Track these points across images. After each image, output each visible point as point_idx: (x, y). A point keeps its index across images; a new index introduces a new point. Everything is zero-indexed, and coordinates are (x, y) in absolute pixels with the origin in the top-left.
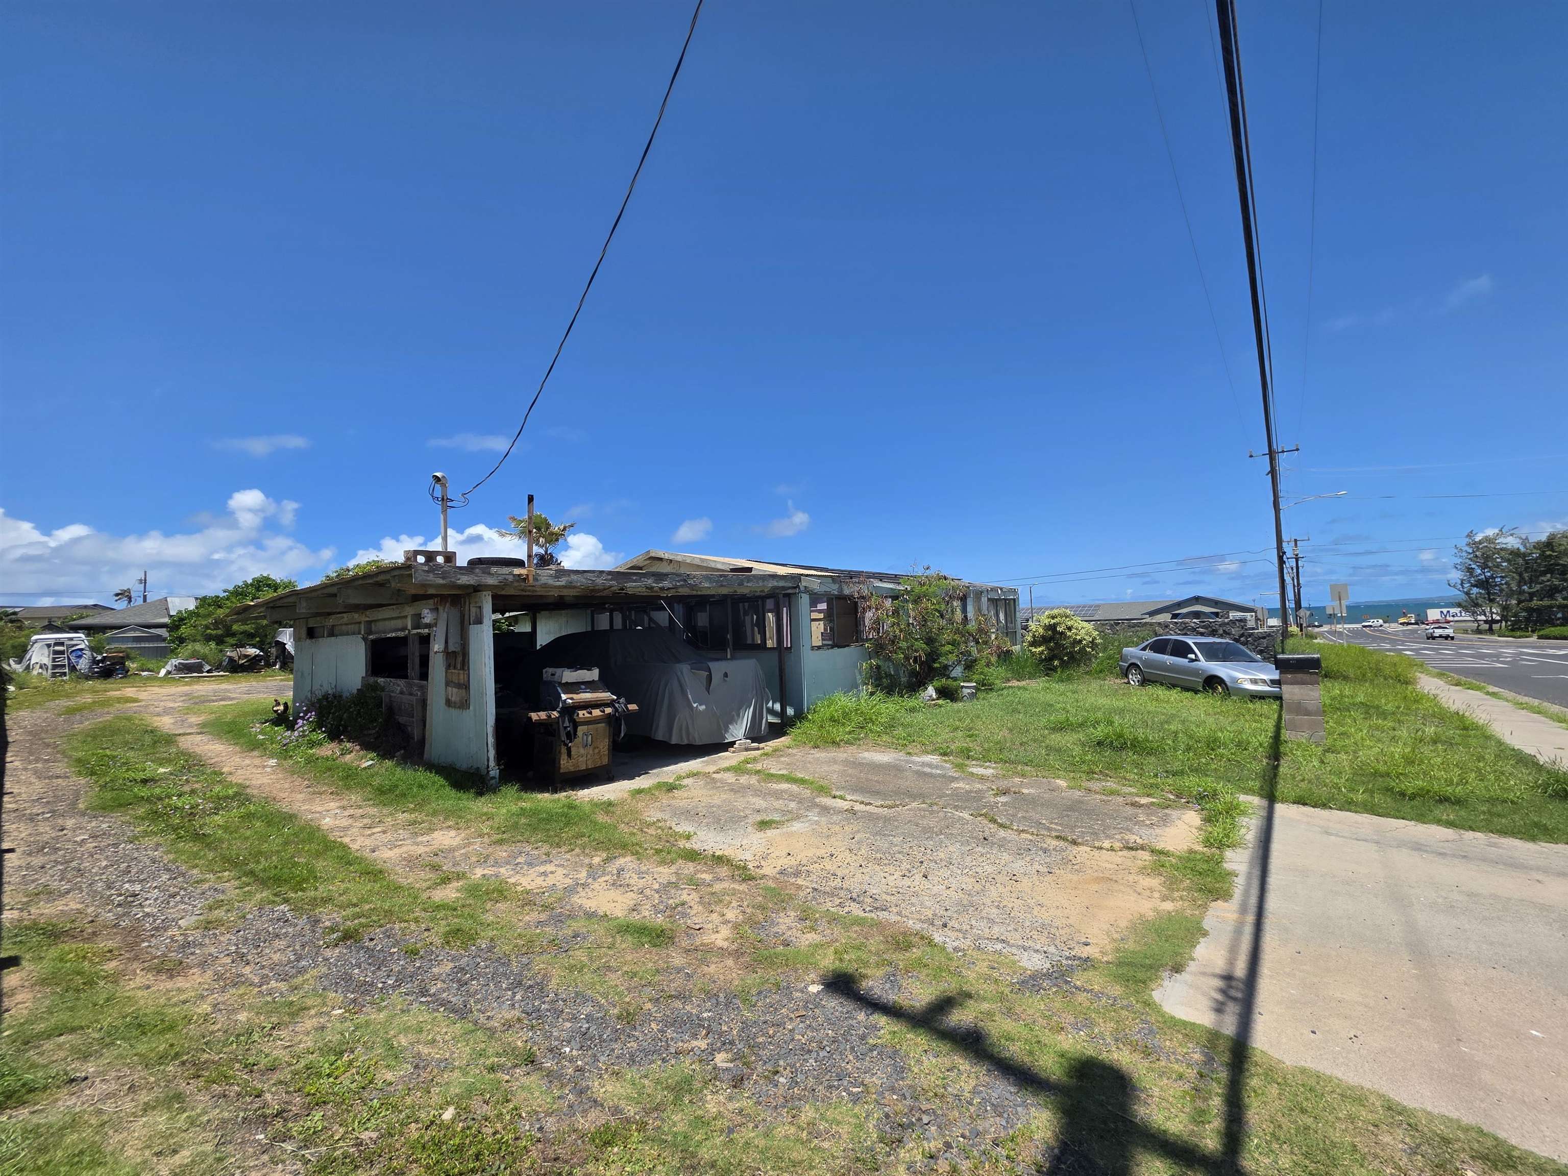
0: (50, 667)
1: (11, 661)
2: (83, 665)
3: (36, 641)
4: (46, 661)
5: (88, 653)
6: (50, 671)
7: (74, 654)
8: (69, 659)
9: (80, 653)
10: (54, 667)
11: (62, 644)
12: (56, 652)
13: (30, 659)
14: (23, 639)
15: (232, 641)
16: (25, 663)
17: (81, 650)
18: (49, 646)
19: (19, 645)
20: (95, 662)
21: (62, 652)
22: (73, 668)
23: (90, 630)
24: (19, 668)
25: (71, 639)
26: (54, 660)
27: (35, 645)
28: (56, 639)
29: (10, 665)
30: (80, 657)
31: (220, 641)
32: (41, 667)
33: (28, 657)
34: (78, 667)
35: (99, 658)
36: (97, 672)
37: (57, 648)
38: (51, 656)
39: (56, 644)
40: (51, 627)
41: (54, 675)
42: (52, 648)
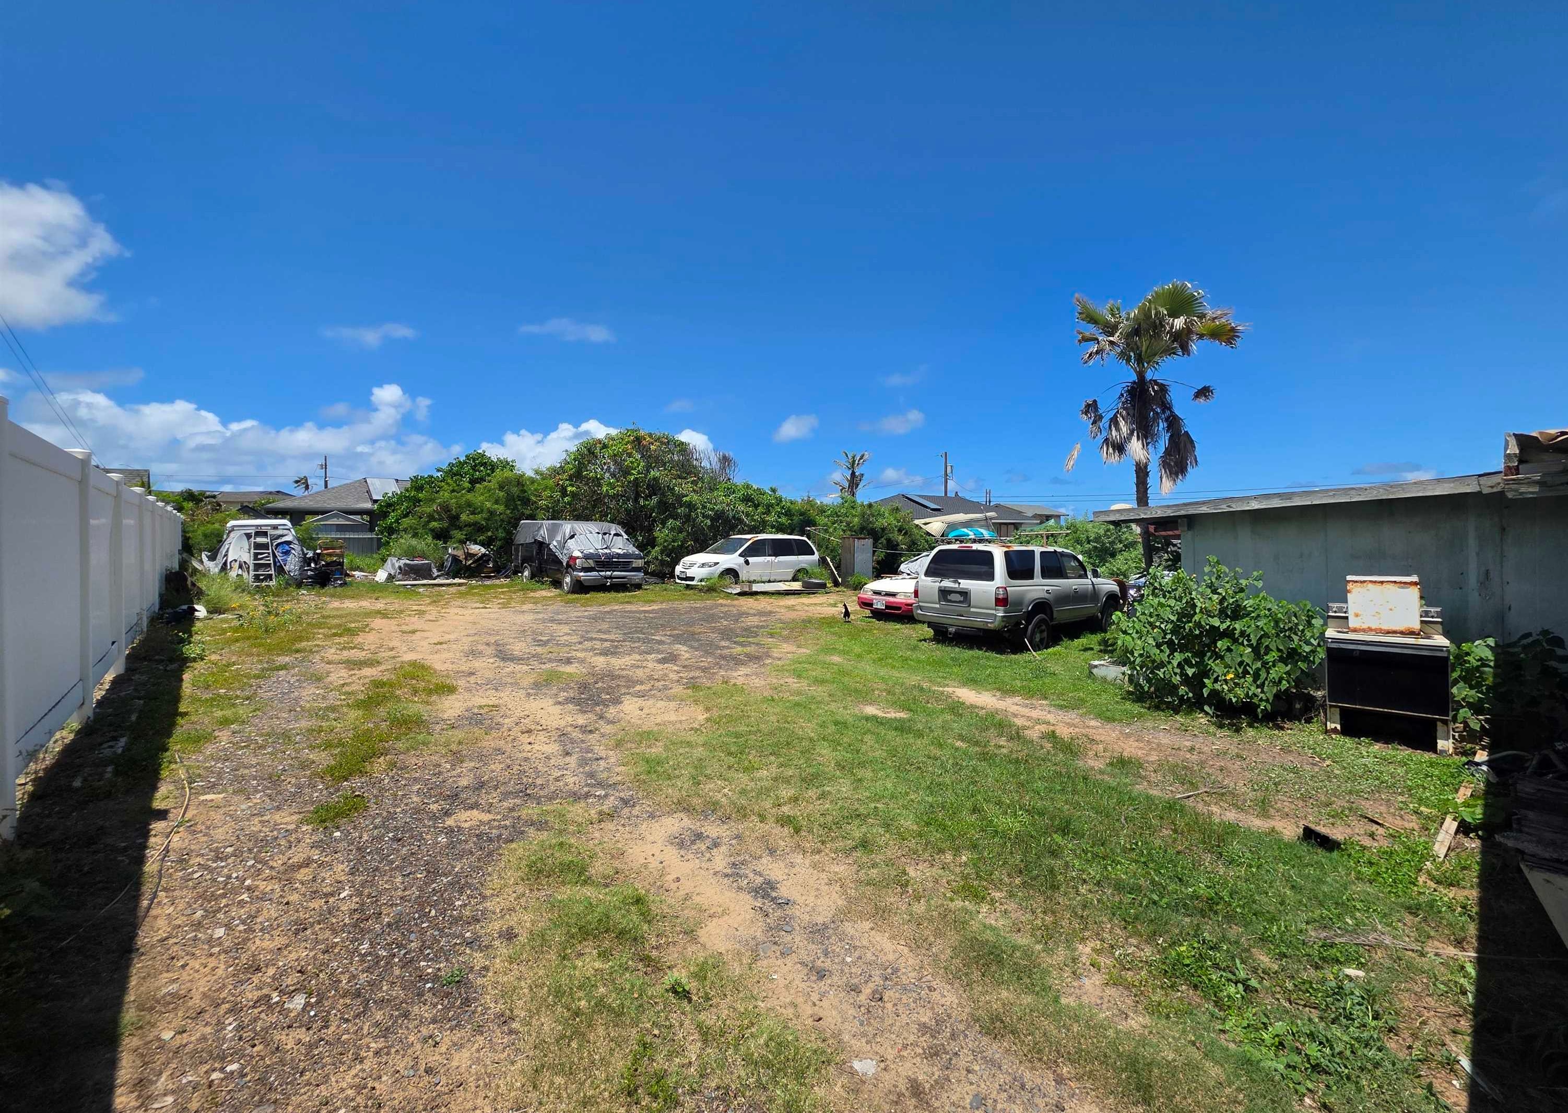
0: (251, 568)
1: (204, 557)
2: (292, 564)
3: (233, 529)
4: (247, 557)
5: (297, 547)
6: (252, 573)
7: (280, 549)
8: (274, 556)
9: (287, 548)
10: (257, 567)
11: (265, 534)
12: (258, 546)
13: (226, 555)
14: (217, 526)
15: (458, 535)
16: (220, 560)
17: (289, 543)
18: (248, 536)
19: (212, 533)
20: (306, 561)
21: (265, 546)
22: (280, 570)
23: (296, 516)
24: (213, 567)
25: (275, 527)
26: (256, 555)
27: (232, 535)
28: (257, 526)
29: (201, 562)
30: (287, 553)
31: (442, 536)
32: (240, 567)
33: (223, 551)
34: (286, 568)
35: (310, 554)
36: (310, 577)
37: (260, 540)
38: (252, 551)
39: (258, 534)
40: (249, 510)
41: (257, 578)
42: (252, 540)
